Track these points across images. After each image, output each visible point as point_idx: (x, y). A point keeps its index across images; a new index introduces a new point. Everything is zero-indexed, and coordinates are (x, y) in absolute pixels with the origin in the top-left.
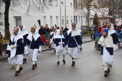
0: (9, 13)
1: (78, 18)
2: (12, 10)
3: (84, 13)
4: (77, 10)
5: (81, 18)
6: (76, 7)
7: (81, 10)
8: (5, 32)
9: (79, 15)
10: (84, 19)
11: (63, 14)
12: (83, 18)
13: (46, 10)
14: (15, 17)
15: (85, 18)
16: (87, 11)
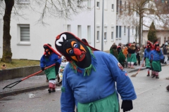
0: (11, 19)
1: (123, 29)
2: (16, 13)
3: (133, 22)
4: (123, 16)
5: (127, 30)
6: (121, 12)
7: (128, 17)
8: (4, 50)
9: (125, 24)
10: (133, 32)
11: (99, 23)
12: (131, 31)
13: (74, 15)
14: (19, 25)
15: (135, 30)
16: (138, 18)
